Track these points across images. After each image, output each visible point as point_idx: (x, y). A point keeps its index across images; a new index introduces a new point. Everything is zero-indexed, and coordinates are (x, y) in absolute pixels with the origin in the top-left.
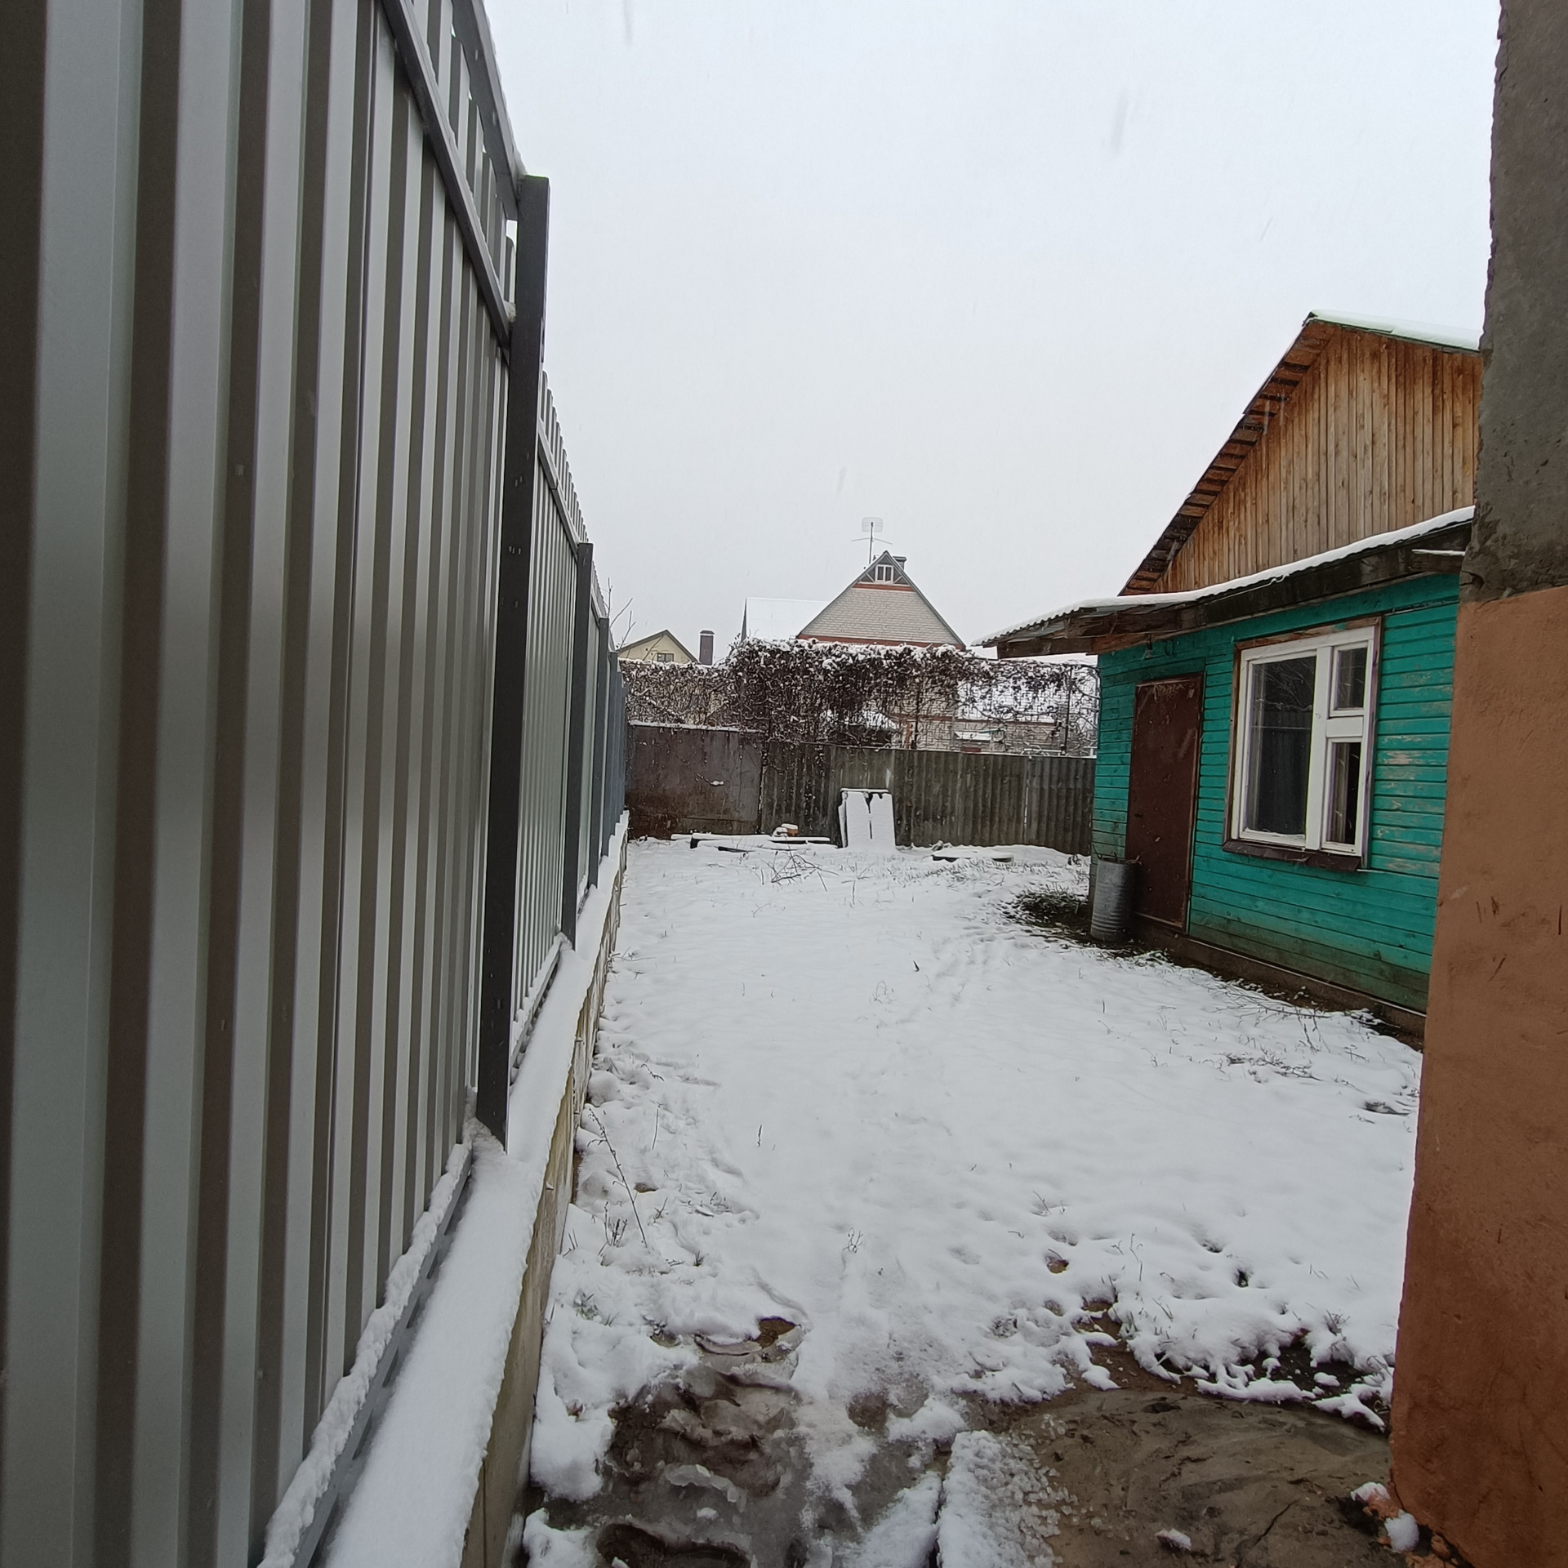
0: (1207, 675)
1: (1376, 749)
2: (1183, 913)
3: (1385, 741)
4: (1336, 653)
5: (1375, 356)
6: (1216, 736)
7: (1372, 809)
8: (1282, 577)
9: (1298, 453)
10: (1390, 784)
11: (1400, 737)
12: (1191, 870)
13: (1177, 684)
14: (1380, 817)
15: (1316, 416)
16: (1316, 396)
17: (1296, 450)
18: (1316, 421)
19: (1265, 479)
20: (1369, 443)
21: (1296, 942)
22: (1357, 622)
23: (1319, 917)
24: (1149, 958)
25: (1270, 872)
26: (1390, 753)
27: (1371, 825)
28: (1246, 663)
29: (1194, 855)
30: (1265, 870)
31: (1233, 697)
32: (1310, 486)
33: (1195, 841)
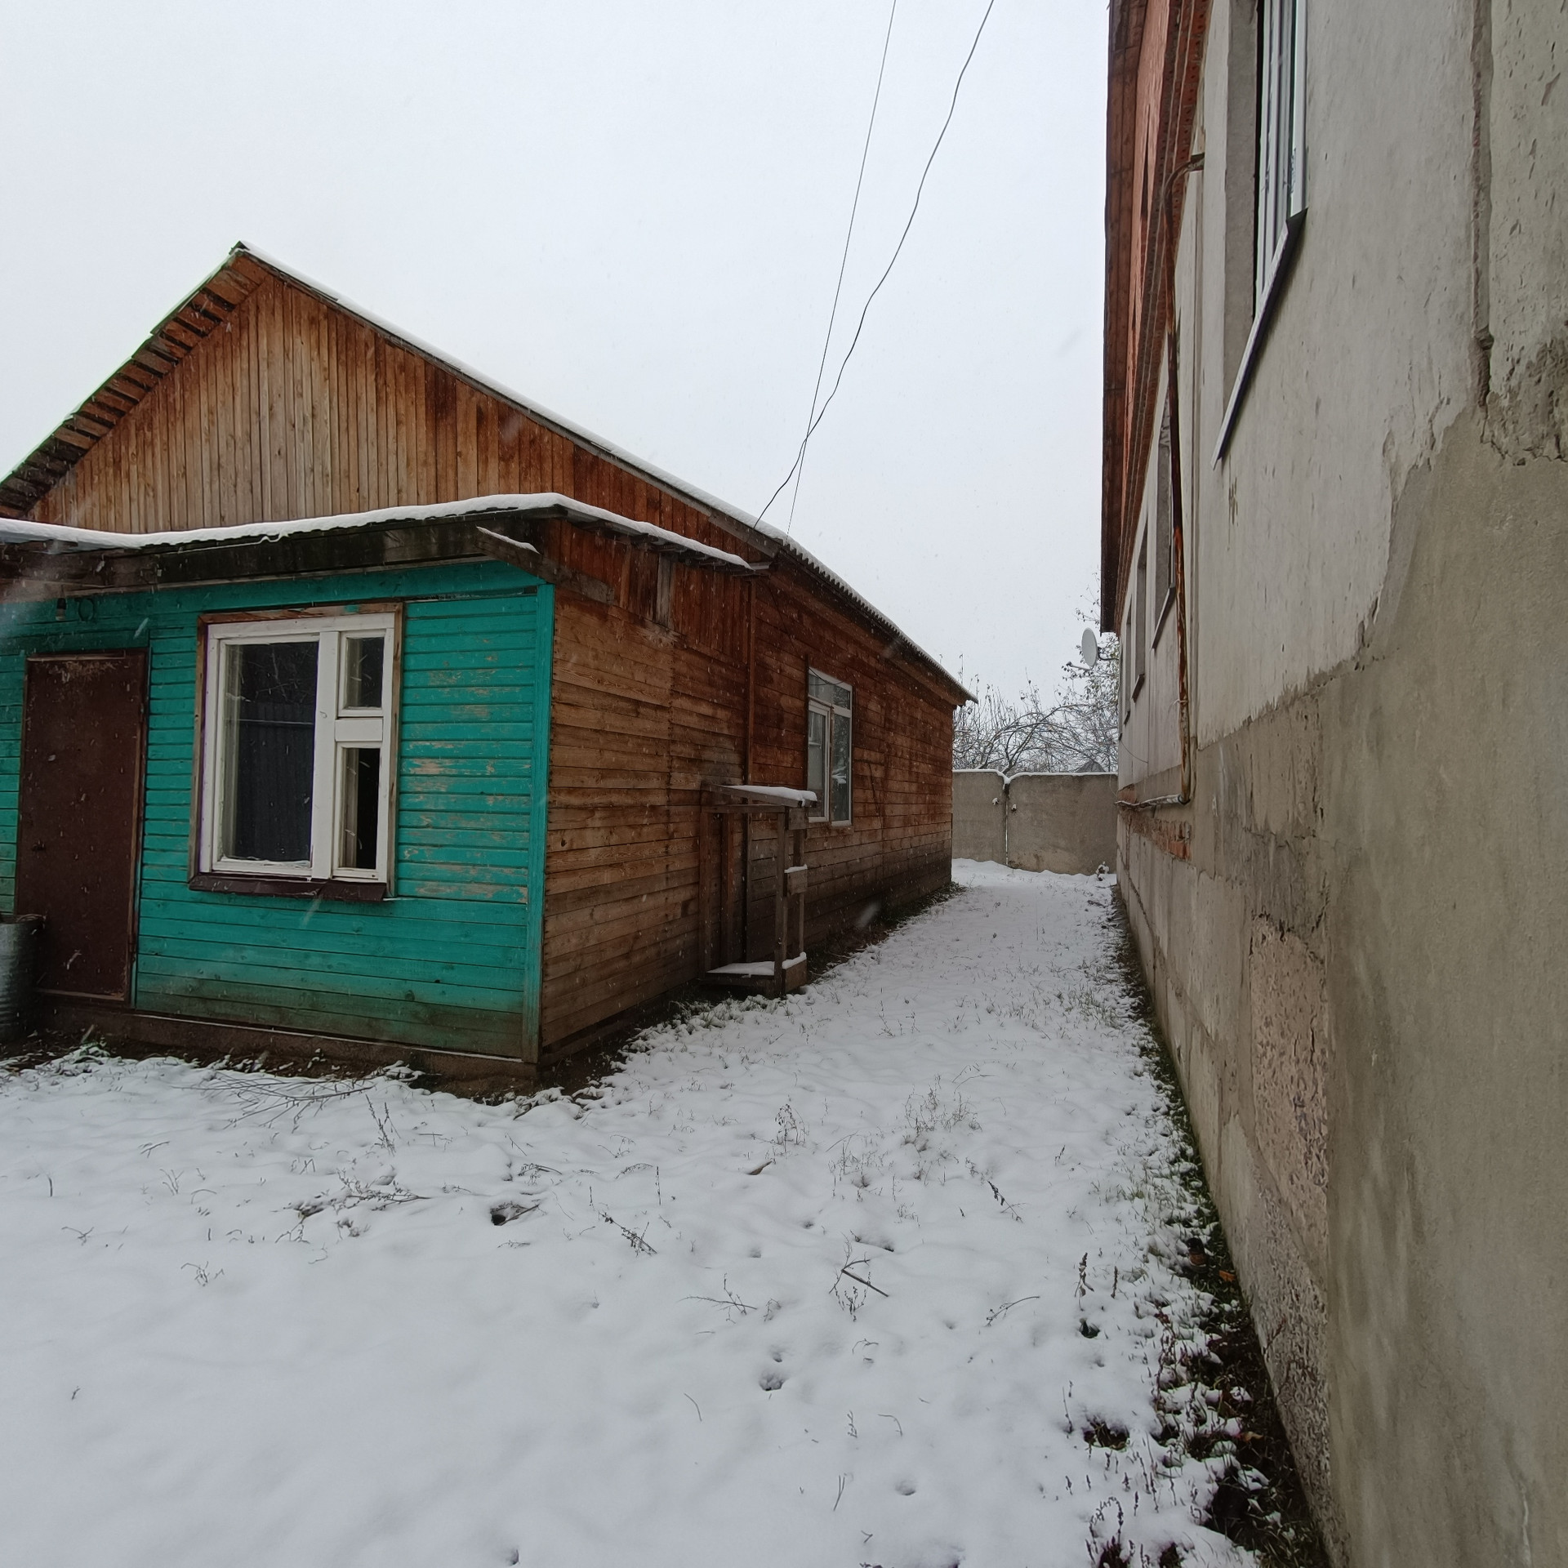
0: (152, 654)
1: (400, 757)
2: (126, 981)
3: (410, 747)
4: (344, 640)
5: (313, 321)
6: (170, 736)
7: (398, 826)
8: (277, 536)
9: (224, 403)
10: (418, 798)
11: (428, 744)
12: (137, 917)
13: (102, 662)
14: (407, 835)
15: (245, 366)
16: (245, 343)
17: (220, 398)
18: (246, 371)
19: (179, 424)
20: (308, 414)
21: (304, 995)
22: (371, 606)
23: (334, 961)
24: (81, 1058)
25: (262, 911)
26: (417, 762)
27: (397, 844)
28: (216, 641)
29: (140, 898)
30: (255, 910)
31: (199, 684)
32: (239, 445)
33: (142, 879)
